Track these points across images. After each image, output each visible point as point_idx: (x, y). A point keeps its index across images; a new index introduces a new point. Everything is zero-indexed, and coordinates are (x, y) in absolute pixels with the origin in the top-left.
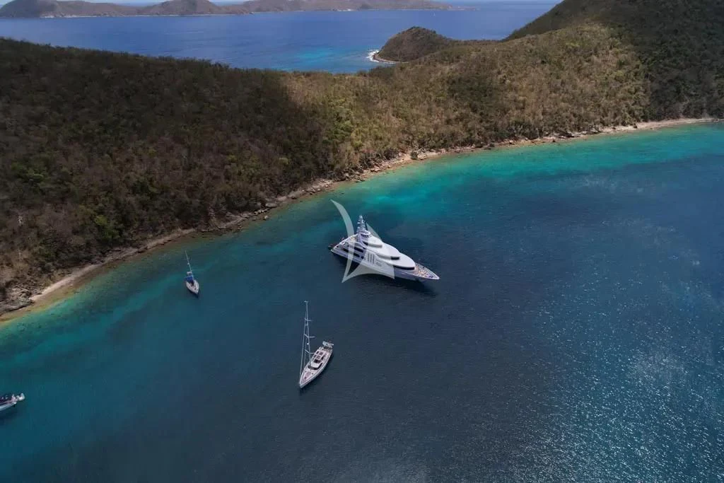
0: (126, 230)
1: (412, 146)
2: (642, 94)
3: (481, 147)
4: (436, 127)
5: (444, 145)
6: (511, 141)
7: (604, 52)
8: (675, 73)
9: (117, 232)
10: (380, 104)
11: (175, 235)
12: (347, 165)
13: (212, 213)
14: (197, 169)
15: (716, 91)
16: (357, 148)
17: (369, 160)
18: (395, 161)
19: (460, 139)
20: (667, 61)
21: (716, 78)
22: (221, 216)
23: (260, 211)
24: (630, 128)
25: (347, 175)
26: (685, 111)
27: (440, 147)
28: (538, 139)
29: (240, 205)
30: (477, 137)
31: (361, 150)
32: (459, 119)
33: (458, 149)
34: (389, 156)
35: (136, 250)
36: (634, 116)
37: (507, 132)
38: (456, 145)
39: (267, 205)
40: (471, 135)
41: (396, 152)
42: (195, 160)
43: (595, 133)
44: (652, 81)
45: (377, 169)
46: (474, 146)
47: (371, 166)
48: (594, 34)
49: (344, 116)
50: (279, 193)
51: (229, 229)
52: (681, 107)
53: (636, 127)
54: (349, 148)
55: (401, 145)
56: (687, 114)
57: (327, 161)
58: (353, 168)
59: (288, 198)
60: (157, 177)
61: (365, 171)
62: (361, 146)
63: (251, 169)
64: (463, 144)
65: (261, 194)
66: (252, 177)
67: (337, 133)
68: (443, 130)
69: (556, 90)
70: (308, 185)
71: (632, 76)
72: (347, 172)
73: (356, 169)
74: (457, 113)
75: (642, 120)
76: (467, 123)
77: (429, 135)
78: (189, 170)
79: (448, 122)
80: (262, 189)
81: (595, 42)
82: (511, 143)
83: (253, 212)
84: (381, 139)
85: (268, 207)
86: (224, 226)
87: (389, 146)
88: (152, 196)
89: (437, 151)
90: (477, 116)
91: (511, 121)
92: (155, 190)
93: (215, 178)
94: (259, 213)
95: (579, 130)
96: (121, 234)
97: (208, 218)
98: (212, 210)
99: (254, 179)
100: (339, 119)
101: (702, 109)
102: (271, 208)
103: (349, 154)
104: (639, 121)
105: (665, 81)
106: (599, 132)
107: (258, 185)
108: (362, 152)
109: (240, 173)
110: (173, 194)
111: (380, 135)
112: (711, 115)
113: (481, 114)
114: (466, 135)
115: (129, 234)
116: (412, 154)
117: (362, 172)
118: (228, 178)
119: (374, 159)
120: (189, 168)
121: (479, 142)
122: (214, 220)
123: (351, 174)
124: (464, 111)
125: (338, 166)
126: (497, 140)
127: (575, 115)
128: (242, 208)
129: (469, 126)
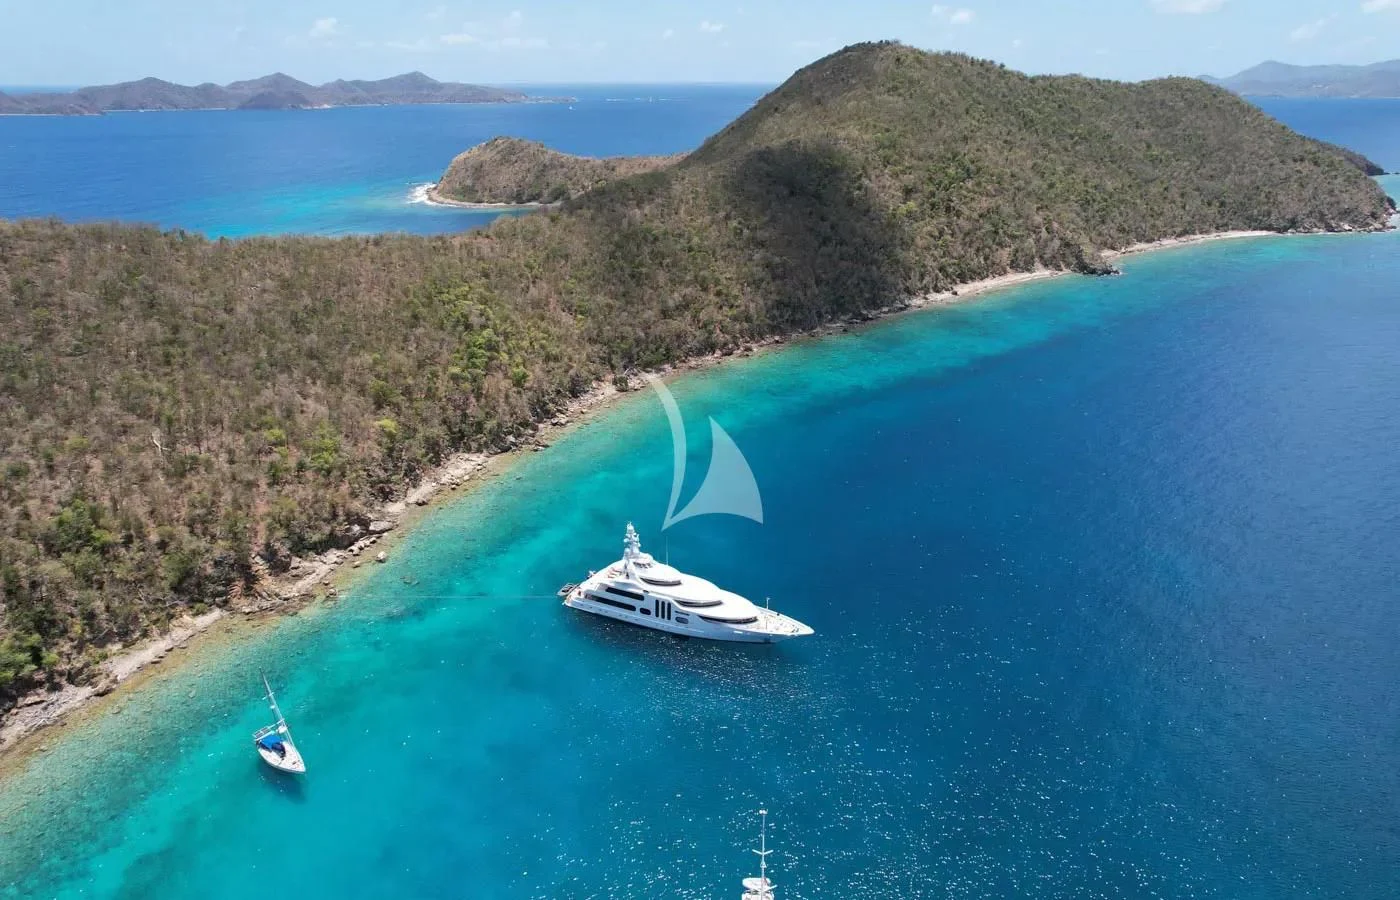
0: (50, 646)
1: (613, 367)
2: (949, 237)
3: (730, 354)
4: (646, 327)
5: (668, 358)
6: (777, 338)
7: (878, 172)
8: (985, 203)
9: (23, 657)
10: (533, 291)
11: (178, 634)
12: (507, 418)
13: (260, 566)
14: (202, 470)
15: (1044, 229)
16: (519, 382)
17: (545, 404)
18: (587, 399)
19: (692, 343)
20: (970, 184)
21: (1038, 209)
22: (279, 567)
23: (361, 543)
24: (946, 295)
25: (511, 438)
26: (1012, 261)
27: (662, 362)
28: (818, 329)
29: (316, 537)
30: (719, 337)
31: (527, 385)
32: (684, 306)
33: (693, 362)
34: (575, 392)
35: (87, 691)
36: (947, 276)
37: (768, 321)
38: (687, 355)
39: (371, 528)
40: (711, 333)
41: (587, 382)
42: (190, 450)
43: (901, 309)
44: (958, 217)
45: (562, 419)
46: (718, 353)
47: (549, 414)
48: (854, 142)
49: (474, 320)
50: (386, 496)
51: (307, 597)
52: (1004, 255)
53: (955, 293)
54: (505, 384)
55: (592, 367)
56: (1015, 266)
57: (465, 415)
58: (521, 424)
59: (407, 505)
60: (107, 503)
61: (541, 426)
62: (525, 376)
63: (325, 455)
64: (700, 353)
65: (356, 505)
66: (329, 472)
67: (472, 356)
68: (659, 329)
69: (825, 241)
70: (440, 470)
71: (928, 211)
72: (510, 433)
73: (525, 424)
74: (676, 295)
75: (958, 280)
76: (698, 311)
77: (638, 341)
78: (183, 475)
79: (665, 314)
80: (354, 495)
81: (860, 156)
82: (777, 342)
83: (345, 548)
84: (556, 359)
85: (374, 532)
86: (293, 590)
87: (572, 372)
88: (104, 549)
89: (658, 370)
90: (712, 297)
91: (770, 303)
92: (108, 537)
93: (251, 485)
94: (361, 549)
95: (877, 306)
96: (37, 658)
97: (251, 579)
98: (258, 559)
99: (336, 473)
100: (468, 327)
101: (1033, 258)
102: (383, 531)
103: (507, 397)
104: (954, 282)
105: (975, 215)
106: (907, 306)
107: (345, 488)
108: (530, 389)
109: (301, 467)
110: (154, 538)
111: (555, 351)
112: (1046, 265)
113: (718, 294)
114: (701, 335)
115: (60, 654)
116: (615, 382)
117: (536, 429)
118: (275, 480)
119: (552, 401)
120: (180, 471)
121: (726, 344)
122: (268, 583)
123: (518, 435)
124: (688, 291)
125: (490, 425)
126: (752, 338)
127: (864, 280)
128: (320, 542)
129: (703, 316)
